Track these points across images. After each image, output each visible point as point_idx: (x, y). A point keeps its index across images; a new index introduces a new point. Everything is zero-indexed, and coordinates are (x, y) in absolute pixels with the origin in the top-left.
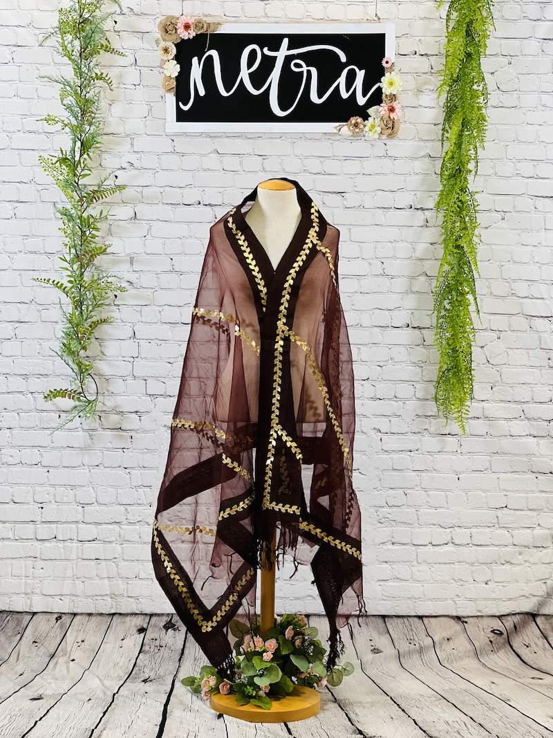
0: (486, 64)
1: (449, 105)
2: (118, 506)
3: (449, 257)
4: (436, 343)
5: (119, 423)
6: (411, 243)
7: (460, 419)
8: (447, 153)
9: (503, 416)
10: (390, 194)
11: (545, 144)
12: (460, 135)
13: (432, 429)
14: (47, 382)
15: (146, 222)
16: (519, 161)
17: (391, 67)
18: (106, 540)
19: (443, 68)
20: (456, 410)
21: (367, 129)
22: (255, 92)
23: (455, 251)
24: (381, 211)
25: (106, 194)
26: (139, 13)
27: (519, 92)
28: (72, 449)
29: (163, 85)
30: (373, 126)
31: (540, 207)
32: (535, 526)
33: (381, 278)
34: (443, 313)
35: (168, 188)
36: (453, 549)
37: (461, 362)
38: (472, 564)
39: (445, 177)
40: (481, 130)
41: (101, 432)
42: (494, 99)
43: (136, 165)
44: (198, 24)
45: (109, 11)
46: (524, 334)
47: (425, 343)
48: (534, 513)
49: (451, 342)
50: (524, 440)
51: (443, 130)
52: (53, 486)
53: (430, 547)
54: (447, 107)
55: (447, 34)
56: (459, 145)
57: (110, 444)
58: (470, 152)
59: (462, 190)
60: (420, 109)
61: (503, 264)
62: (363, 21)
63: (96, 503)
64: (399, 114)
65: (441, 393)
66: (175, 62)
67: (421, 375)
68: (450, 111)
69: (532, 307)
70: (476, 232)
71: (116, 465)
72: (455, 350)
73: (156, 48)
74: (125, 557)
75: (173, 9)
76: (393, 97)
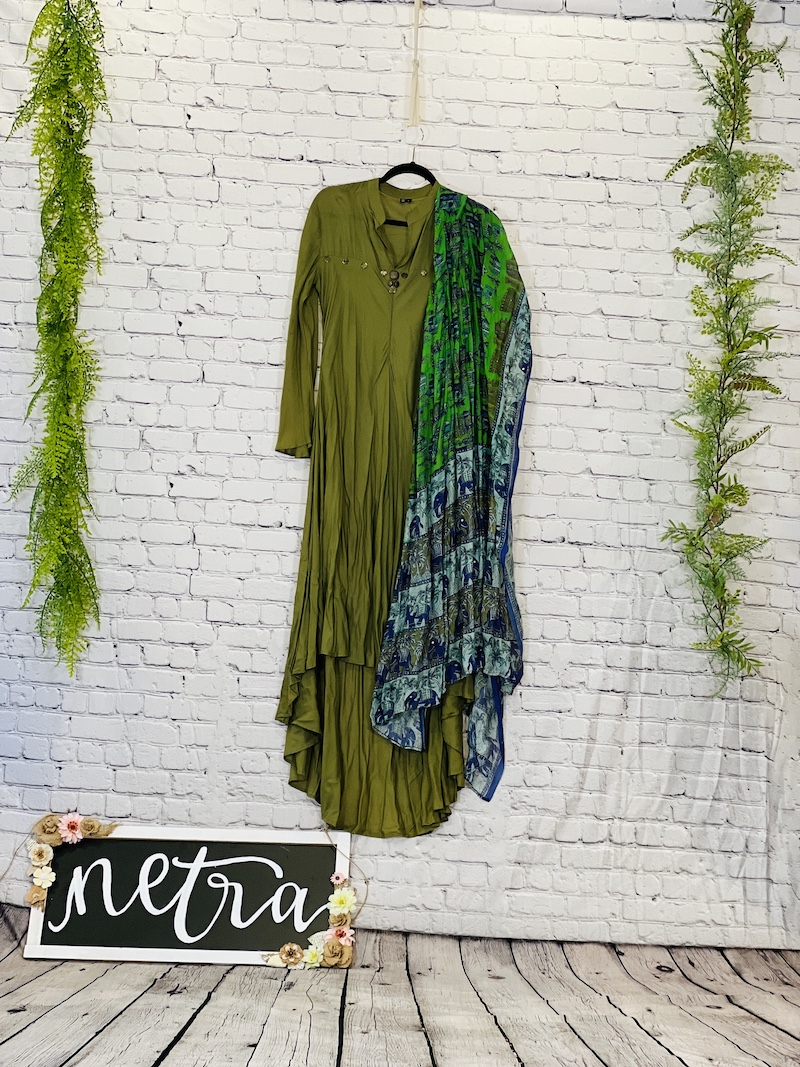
2: (162, 771)
5: (168, 657)
6: (574, 429)
9: (683, 669)
10: (547, 360)
13: (591, 683)
15: (217, 386)
18: (143, 817)
26: (222, 106)
28: (104, 690)
32: (722, 822)
33: (531, 475)
35: (249, 342)
36: (613, 849)
38: (635, 872)
41: (143, 669)
43: (207, 309)
47: (585, 565)
48: (723, 805)
50: (710, 702)
52: (76, 738)
53: (580, 845)
57: (154, 686)
60: (591, 250)
63: (132, 765)
67: (577, 609)
71: (160, 715)
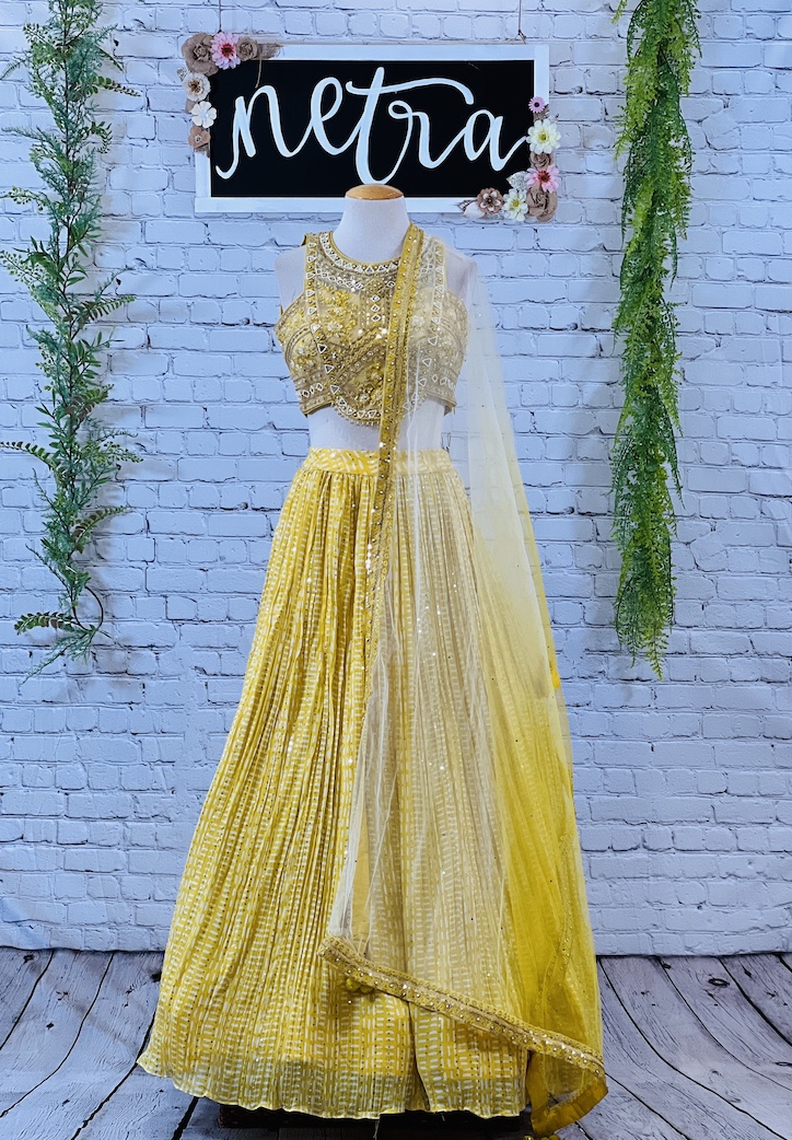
0: (688, 107)
1: (632, 170)
2: (122, 793)
3: (633, 404)
4: (615, 537)
5: (124, 663)
6: (577, 383)
7: (654, 655)
8: (630, 243)
9: (720, 651)
10: (543, 307)
11: (781, 231)
12: (650, 217)
13: (611, 670)
14: (12, 600)
15: (165, 351)
16: (742, 256)
17: (543, 113)
18: (102, 843)
19: (623, 113)
20: (648, 641)
21: (506, 206)
22: (333, 151)
23: (644, 394)
24: (529, 334)
25: (106, 309)
26: (153, 29)
27: (741, 151)
28: (50, 704)
29: (191, 141)
30: (516, 203)
31: (775, 327)
32: (771, 821)
33: (531, 438)
34: (626, 490)
35: (200, 300)
36: (645, 856)
37: (654, 565)
38: (676, 879)
39: (627, 281)
40: (683, 209)
41: (96, 678)
42: (701, 161)
43: (149, 264)
44: (245, 46)
45: (106, 26)
46: (752, 523)
47: (599, 538)
48: (770, 801)
49: (638, 536)
50: (752, 687)
51: (625, 208)
52: (20, 761)
53: (610, 853)
54: (629, 172)
55: (628, 62)
56: (648, 232)
57: (110, 697)
58: (665, 242)
59: (653, 301)
60: (589, 177)
61: (719, 414)
62: (500, 41)
63: (87, 788)
64: (557, 185)
65: (625, 615)
66: (209, 104)
67: (592, 586)
68: (634, 179)
69: (765, 482)
70: (676, 366)
71: (119, 730)
72: (644, 549)
73: (180, 83)
74: (131, 869)
75: (206, 22)
76: (546, 158)
